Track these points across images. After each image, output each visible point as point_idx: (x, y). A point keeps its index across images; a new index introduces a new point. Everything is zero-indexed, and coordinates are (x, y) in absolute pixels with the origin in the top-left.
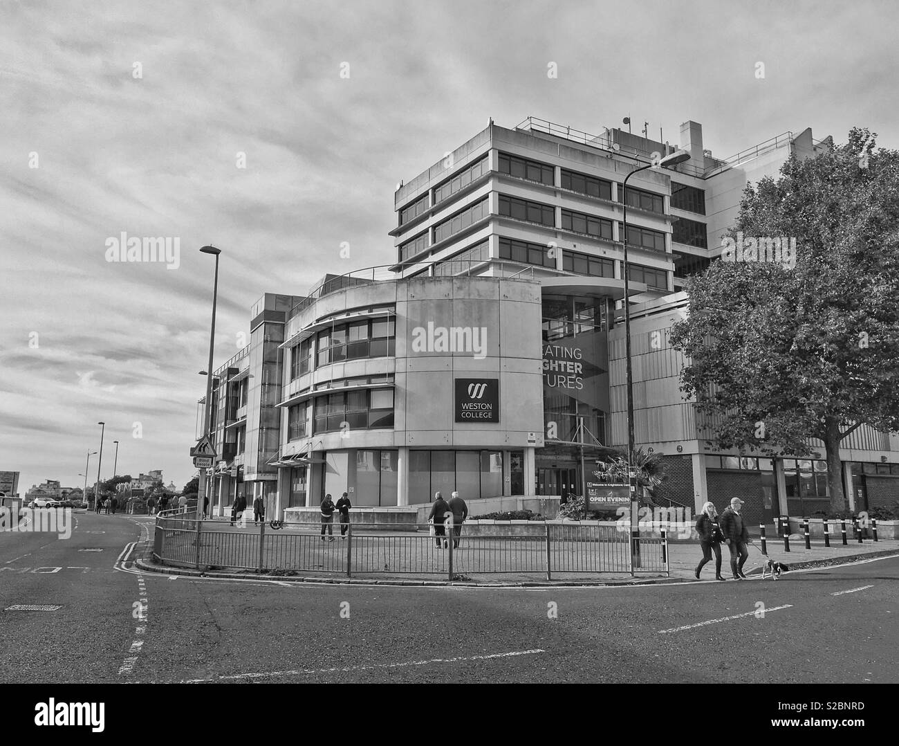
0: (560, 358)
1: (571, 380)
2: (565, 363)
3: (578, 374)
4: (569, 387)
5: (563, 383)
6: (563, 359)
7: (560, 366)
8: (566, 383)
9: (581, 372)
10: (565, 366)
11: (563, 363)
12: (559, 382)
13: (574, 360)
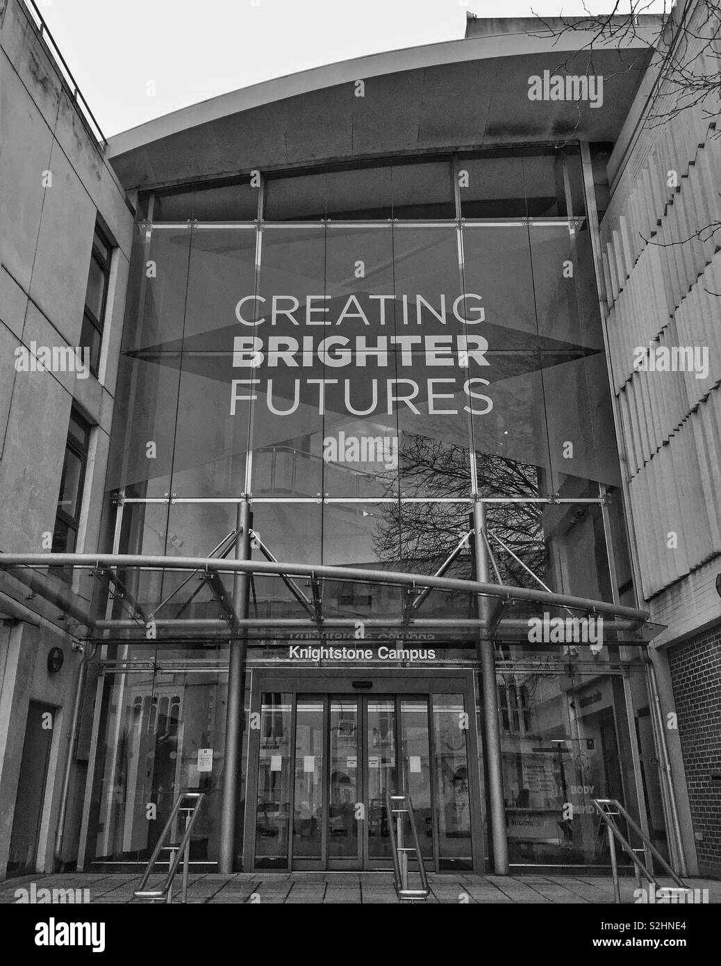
0: (395, 327)
1: (438, 388)
2: (417, 339)
3: (474, 369)
4: (432, 411)
5: (406, 399)
6: (411, 330)
7: (394, 351)
8: (421, 400)
9: (483, 362)
10: (418, 349)
11: (406, 342)
12: (391, 399)
13: (454, 328)
